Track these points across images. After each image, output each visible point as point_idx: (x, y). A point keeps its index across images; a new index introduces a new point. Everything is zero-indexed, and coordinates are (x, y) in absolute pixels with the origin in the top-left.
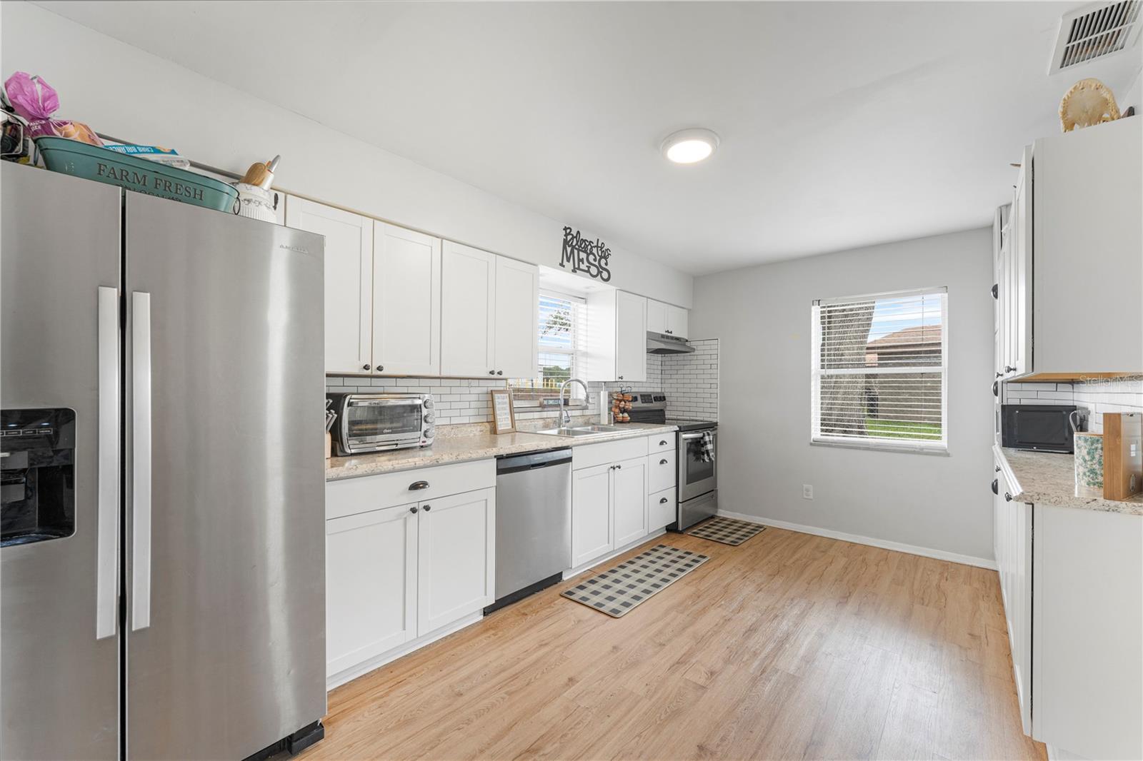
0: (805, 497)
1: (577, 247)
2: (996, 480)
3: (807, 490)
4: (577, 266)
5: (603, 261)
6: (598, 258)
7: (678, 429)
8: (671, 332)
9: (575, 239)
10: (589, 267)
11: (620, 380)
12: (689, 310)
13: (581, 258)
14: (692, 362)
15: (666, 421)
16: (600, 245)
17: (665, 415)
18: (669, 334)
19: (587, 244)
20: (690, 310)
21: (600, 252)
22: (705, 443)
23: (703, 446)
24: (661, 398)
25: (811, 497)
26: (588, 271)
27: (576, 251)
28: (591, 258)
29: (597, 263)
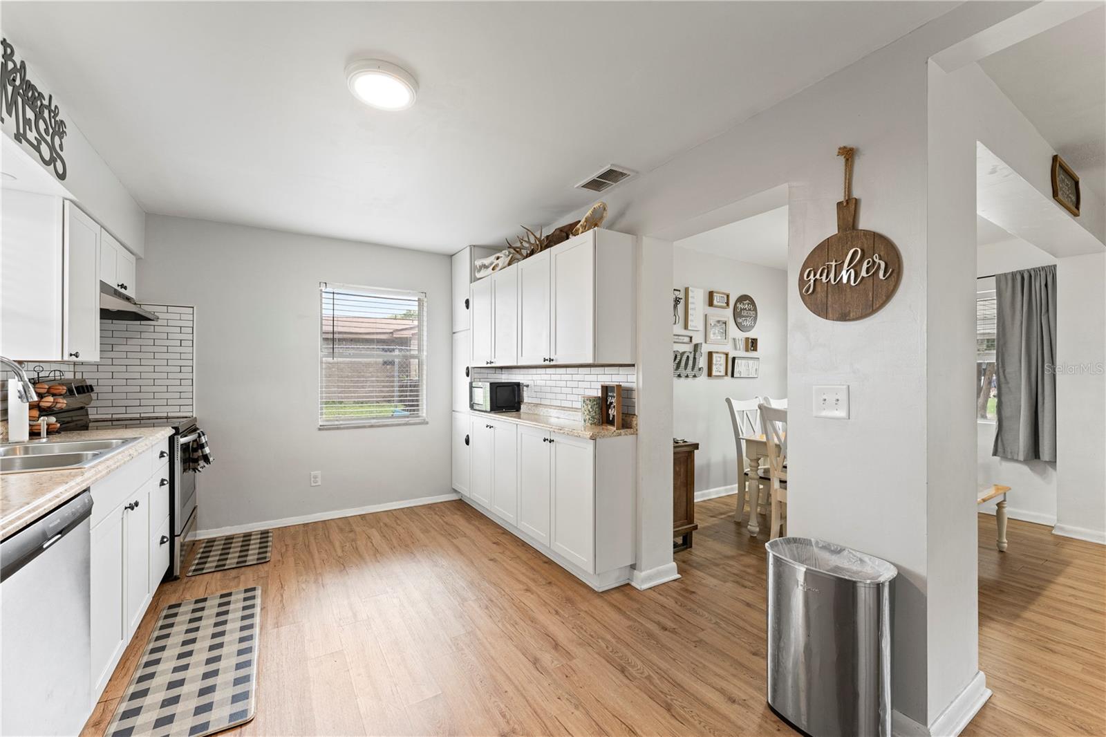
0: (313, 484)
1: (21, 91)
2: (468, 436)
3: (315, 477)
4: (22, 131)
5: (57, 139)
6: (51, 131)
7: (174, 431)
8: (125, 288)
9: (18, 74)
10: (39, 143)
11: (74, 358)
12: (138, 259)
13: (28, 117)
14: (144, 335)
15: (90, 425)
16: (53, 108)
17: (87, 415)
18: (123, 291)
19: (37, 94)
20: (141, 258)
21: (53, 120)
22: (202, 446)
23: (195, 450)
24: (85, 389)
25: (319, 483)
26: (37, 149)
27: (20, 100)
28: (42, 126)
29: (48, 139)
